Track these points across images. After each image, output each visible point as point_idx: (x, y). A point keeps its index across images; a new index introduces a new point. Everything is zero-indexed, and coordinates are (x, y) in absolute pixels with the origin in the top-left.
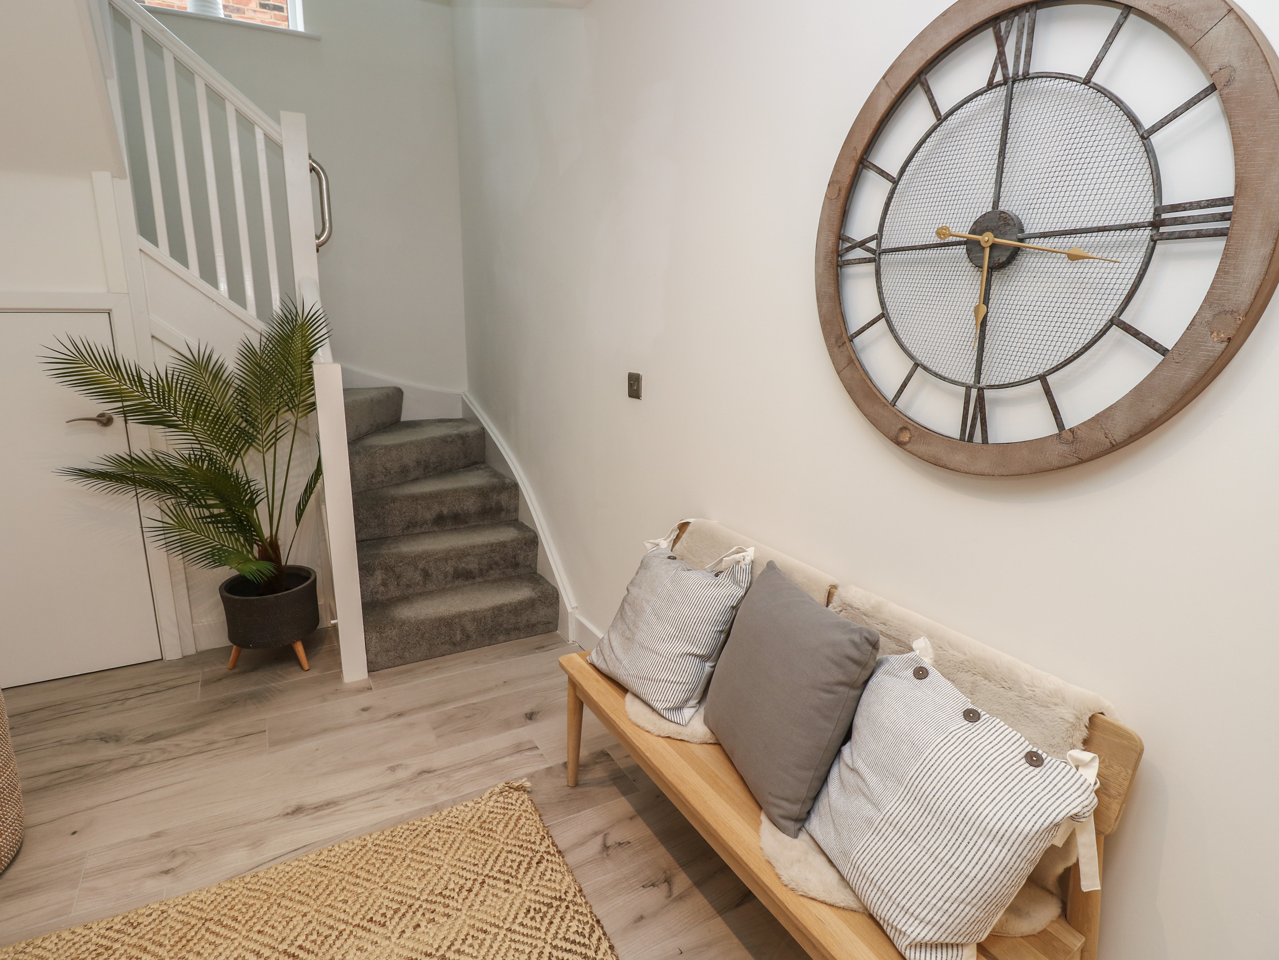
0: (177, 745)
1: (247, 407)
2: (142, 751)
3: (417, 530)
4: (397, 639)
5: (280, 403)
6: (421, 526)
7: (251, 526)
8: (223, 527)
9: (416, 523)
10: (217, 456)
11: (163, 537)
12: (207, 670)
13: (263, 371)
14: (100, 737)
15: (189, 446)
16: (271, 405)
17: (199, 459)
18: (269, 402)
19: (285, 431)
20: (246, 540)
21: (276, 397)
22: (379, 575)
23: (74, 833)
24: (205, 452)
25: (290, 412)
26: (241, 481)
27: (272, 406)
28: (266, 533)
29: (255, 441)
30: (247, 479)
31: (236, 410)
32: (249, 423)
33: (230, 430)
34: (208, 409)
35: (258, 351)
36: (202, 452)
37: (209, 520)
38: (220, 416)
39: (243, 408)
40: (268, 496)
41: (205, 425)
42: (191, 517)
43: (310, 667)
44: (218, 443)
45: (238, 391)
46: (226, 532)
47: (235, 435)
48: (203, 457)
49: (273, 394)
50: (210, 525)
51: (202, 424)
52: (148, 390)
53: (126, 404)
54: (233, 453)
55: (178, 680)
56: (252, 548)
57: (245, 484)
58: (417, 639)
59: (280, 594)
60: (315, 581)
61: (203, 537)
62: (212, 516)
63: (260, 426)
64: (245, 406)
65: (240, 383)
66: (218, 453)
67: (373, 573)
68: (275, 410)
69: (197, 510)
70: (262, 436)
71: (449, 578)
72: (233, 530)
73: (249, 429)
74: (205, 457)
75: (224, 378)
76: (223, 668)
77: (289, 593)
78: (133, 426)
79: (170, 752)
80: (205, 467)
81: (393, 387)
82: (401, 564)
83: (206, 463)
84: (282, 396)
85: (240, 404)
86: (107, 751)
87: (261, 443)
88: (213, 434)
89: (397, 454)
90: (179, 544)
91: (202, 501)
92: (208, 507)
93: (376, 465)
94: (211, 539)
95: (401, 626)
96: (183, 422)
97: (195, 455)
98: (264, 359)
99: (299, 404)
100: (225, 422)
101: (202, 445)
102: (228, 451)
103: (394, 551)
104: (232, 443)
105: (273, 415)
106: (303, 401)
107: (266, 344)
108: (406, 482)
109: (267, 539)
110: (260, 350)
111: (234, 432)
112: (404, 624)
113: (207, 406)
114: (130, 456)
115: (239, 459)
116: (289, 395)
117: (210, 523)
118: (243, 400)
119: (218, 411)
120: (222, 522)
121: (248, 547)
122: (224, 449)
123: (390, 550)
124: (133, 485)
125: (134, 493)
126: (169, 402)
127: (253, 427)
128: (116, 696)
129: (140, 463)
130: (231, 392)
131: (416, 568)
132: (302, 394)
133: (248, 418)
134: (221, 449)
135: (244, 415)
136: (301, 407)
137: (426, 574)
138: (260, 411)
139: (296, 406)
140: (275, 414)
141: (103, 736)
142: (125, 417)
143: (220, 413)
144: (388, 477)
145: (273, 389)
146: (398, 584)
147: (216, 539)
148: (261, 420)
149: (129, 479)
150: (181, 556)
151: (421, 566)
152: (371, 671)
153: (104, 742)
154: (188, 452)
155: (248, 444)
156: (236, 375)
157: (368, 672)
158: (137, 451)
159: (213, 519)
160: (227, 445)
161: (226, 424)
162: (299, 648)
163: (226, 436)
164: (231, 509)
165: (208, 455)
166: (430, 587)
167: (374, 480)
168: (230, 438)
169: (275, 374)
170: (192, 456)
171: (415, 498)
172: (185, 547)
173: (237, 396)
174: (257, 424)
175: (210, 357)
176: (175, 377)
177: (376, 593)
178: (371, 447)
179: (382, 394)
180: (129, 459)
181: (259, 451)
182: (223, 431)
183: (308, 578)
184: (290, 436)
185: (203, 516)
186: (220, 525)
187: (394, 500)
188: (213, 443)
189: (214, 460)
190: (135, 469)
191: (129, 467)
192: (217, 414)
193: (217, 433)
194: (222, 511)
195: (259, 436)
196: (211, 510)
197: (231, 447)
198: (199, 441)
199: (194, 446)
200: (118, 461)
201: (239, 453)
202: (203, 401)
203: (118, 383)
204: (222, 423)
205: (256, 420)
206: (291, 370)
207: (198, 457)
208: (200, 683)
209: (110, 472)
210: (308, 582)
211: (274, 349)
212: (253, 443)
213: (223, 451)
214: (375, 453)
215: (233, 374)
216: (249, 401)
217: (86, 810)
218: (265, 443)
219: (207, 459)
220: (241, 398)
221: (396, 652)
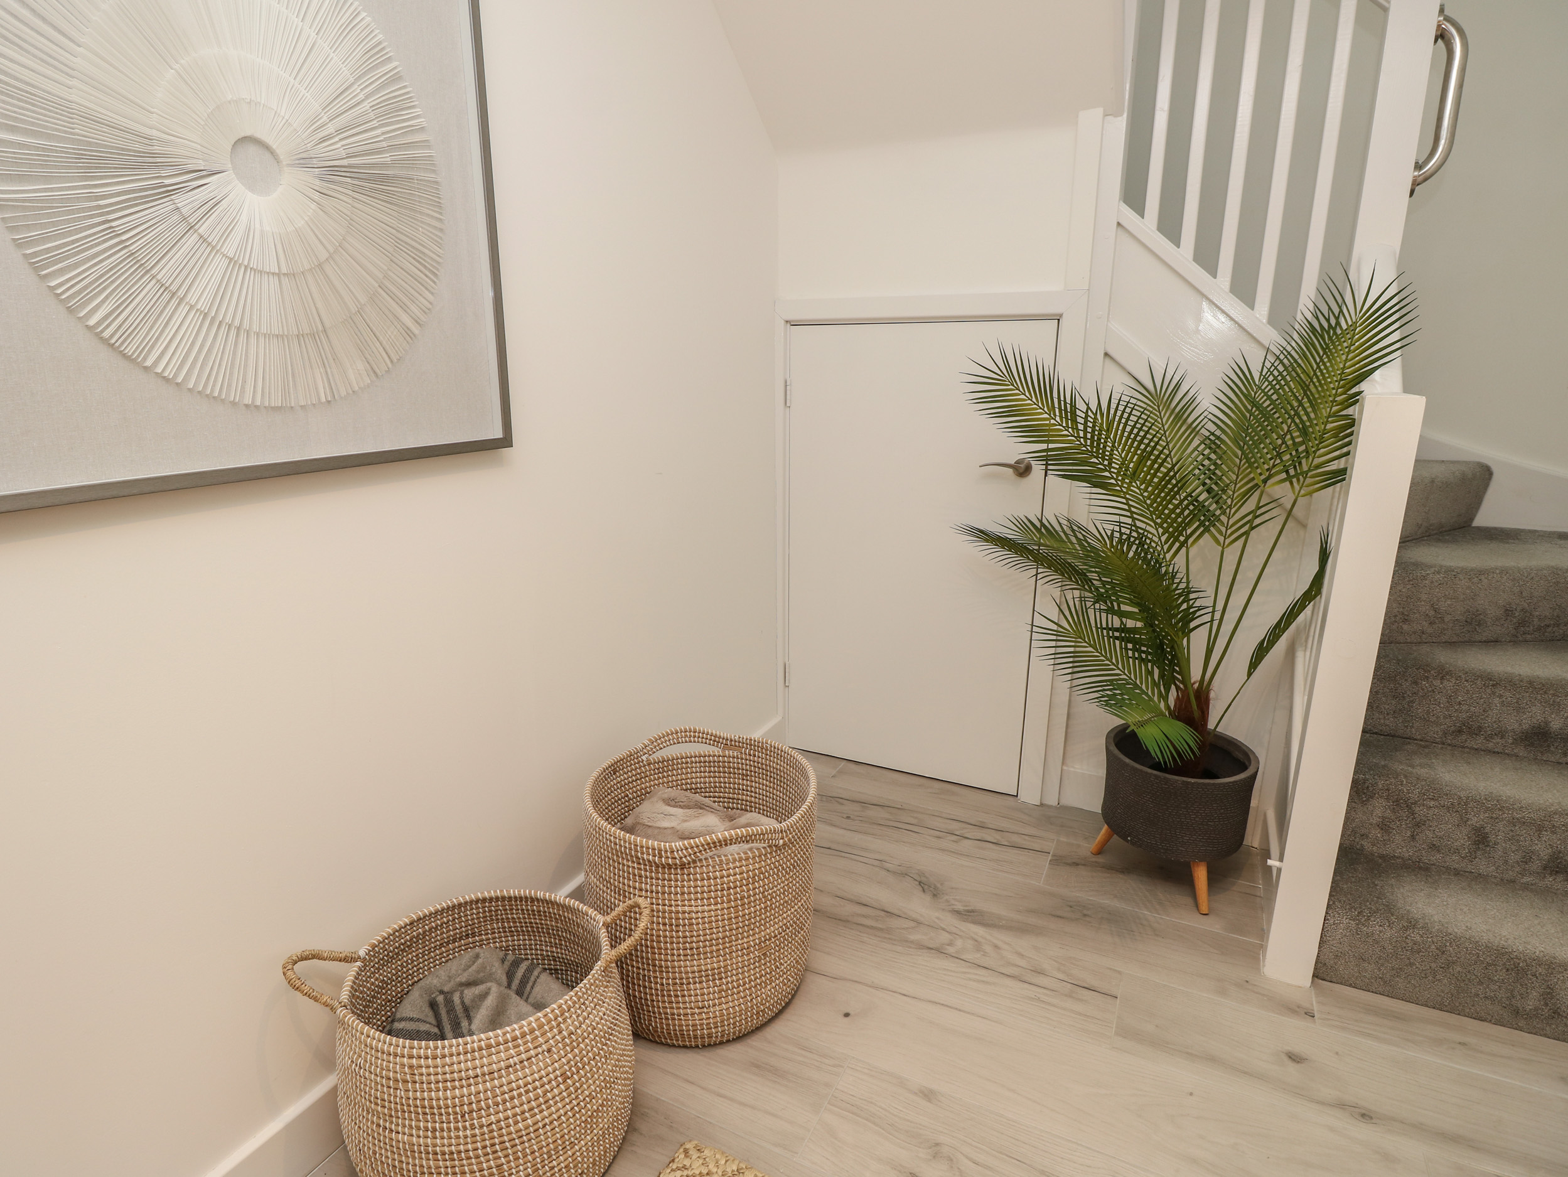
0: (996, 947)
1: (1216, 469)
2: (954, 930)
3: (1478, 742)
4: (1389, 948)
5: (1274, 466)
6: (1489, 738)
7: (1174, 657)
8: (1134, 650)
9: (1480, 728)
10: (1151, 540)
11: (1053, 644)
12: (1063, 839)
13: (1258, 409)
14: (919, 879)
15: (1116, 518)
16: (1257, 468)
17: (1125, 540)
18: (1254, 462)
19: (1266, 517)
20: (1162, 676)
21: (1269, 456)
22: (1379, 808)
23: (847, 1015)
24: (1137, 531)
25: (1288, 483)
26: (1176, 589)
27: (1259, 471)
28: (1195, 674)
29: (1214, 525)
30: (1187, 587)
31: (1197, 472)
32: (1212, 495)
33: (1182, 501)
34: (1156, 466)
35: (1256, 376)
36: (1131, 530)
37: (1117, 634)
38: (1172, 478)
39: (1209, 470)
40: (1212, 621)
41: (1146, 490)
42: (1093, 625)
43: (1209, 909)
44: (1159, 521)
45: (1208, 442)
46: (1136, 658)
47: (1187, 512)
48: (1132, 539)
49: (1265, 451)
50: (1117, 642)
51: (1142, 487)
52: (1081, 427)
53: (1051, 446)
54: (1177, 539)
55: (1026, 838)
56: (1168, 690)
57: (1180, 595)
58: (1433, 965)
59: (1193, 780)
60: (1253, 777)
61: (1102, 658)
62: (1123, 629)
63: (1229, 501)
64: (1212, 467)
65: (1212, 428)
66: (1155, 534)
67: (1368, 800)
68: (1263, 477)
69: (1104, 615)
70: (1229, 519)
71: (1536, 865)
72: (1147, 657)
73: (1210, 505)
74: (1136, 539)
75: (1190, 420)
76: (1086, 847)
77: (1208, 784)
78: (1052, 479)
79: (985, 954)
80: (1131, 554)
81: (1474, 462)
82: (1432, 803)
83: (1134, 547)
84: (1279, 455)
85: (1206, 462)
86: (919, 906)
87: (1223, 529)
88: (1155, 505)
89: (1469, 588)
90: (1071, 660)
91: (1115, 604)
92: (1122, 614)
93: (1419, 599)
94: (1113, 664)
95: (1406, 929)
96: (1116, 480)
97: (1121, 534)
98: (1263, 391)
99: (1310, 470)
100: (1176, 489)
101: (1134, 519)
102: (1171, 535)
103: (1422, 772)
104: (1180, 525)
105: (1257, 484)
106: (1318, 467)
107: (1273, 365)
108: (1470, 643)
109: (1194, 683)
110: (1261, 374)
111: (1187, 507)
112: (1414, 927)
113: (1155, 461)
114: (1041, 521)
115: (1184, 549)
116: (1294, 453)
117: (1117, 638)
118: (1213, 456)
119: (1170, 470)
120: (1135, 642)
121: (1162, 687)
122: (1166, 531)
123: (1413, 767)
124: (1034, 562)
125: (1034, 572)
126: (1105, 447)
127: (1217, 502)
128: (954, 826)
129: (1050, 532)
130: (1196, 442)
131: (1464, 821)
132: (1318, 453)
133: (1213, 486)
134: (1161, 531)
135: (1208, 481)
136: (1312, 477)
137: (1481, 839)
138: (1234, 477)
139: (1302, 473)
140: (1260, 483)
141: (923, 879)
142: (1047, 465)
143: (1172, 474)
144: (1435, 626)
145: (1268, 441)
146: (1413, 837)
147: (1120, 666)
148: (1234, 492)
149: (1031, 552)
150: (1069, 677)
151: (1474, 821)
152: (1317, 977)
153: (921, 889)
154: (1111, 527)
155: (1202, 529)
156: (1210, 416)
157: (1313, 976)
158: (1050, 517)
159: (1123, 635)
160: (1171, 525)
161: (1178, 493)
162: (1201, 874)
163: (1173, 511)
164: (1152, 625)
165: (1141, 537)
166: (1482, 866)
167: (1405, 627)
168: (1178, 516)
169: (1277, 415)
170: (1117, 535)
171: (1492, 682)
172: (1077, 664)
173: (1204, 450)
174: (1225, 498)
175: (1178, 386)
176: (1121, 408)
177: (1362, 836)
178: (1416, 565)
179: (1454, 473)
180: (1038, 524)
181: (1217, 541)
182: (1170, 502)
183: (1244, 767)
184: (1274, 527)
185: (1110, 626)
186: (1130, 646)
187: (1444, 673)
188: (1152, 520)
189: (1146, 547)
190: (1042, 541)
191: (1035, 535)
192: (1166, 474)
193: (1160, 504)
194: (1139, 624)
195: (1224, 518)
196: (1124, 620)
197: (1176, 530)
198: (1132, 513)
199: (1123, 519)
200: (1026, 525)
201: (1186, 541)
202: (1151, 453)
203: (1046, 416)
204: (1171, 490)
205: (1224, 491)
206: (1309, 410)
207: (1124, 537)
208: (1050, 858)
209: (1010, 539)
210: (1242, 776)
211: (1285, 373)
212: (1212, 529)
213: (1163, 535)
214: (1424, 578)
215: (1206, 413)
216: (1220, 458)
217: (870, 986)
218: (1229, 532)
219: (1137, 542)
220: (1209, 454)
221: (1379, 970)
